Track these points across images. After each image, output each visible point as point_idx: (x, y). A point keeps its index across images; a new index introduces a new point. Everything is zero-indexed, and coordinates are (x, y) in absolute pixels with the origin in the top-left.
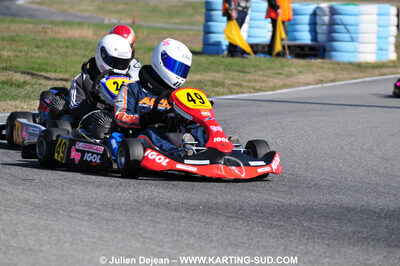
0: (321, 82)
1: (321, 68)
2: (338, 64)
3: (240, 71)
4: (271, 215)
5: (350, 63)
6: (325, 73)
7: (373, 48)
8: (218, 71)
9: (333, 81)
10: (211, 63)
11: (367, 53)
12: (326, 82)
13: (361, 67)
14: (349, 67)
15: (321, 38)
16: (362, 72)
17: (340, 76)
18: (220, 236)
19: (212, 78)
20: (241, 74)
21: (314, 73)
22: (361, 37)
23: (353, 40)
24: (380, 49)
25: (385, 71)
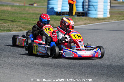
0: (85, 24)
1: (86, 20)
2: (91, 18)
3: (59, 21)
5: (95, 18)
6: (87, 21)
7: (102, 13)
9: (89, 24)
11: (100, 15)
12: (87, 24)
13: (99, 19)
16: (99, 21)
17: (92, 22)
18: (52, 74)
21: (83, 21)
22: (98, 9)
23: (95, 10)
24: (105, 13)
25: (106, 20)
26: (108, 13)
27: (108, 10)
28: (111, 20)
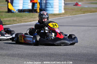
3: (21, 17)
4: (31, 56)
7: (58, 9)
8: (15, 17)
10: (13, 15)
11: (56, 11)
14: (51, 15)
15: (43, 7)
16: (55, 16)
18: (17, 63)
19: (13, 19)
20: (21, 18)
22: (54, 6)
23: (52, 7)
24: (60, 10)
25: (61, 16)
26: (63, 9)
27: (63, 7)
28: (65, 15)
